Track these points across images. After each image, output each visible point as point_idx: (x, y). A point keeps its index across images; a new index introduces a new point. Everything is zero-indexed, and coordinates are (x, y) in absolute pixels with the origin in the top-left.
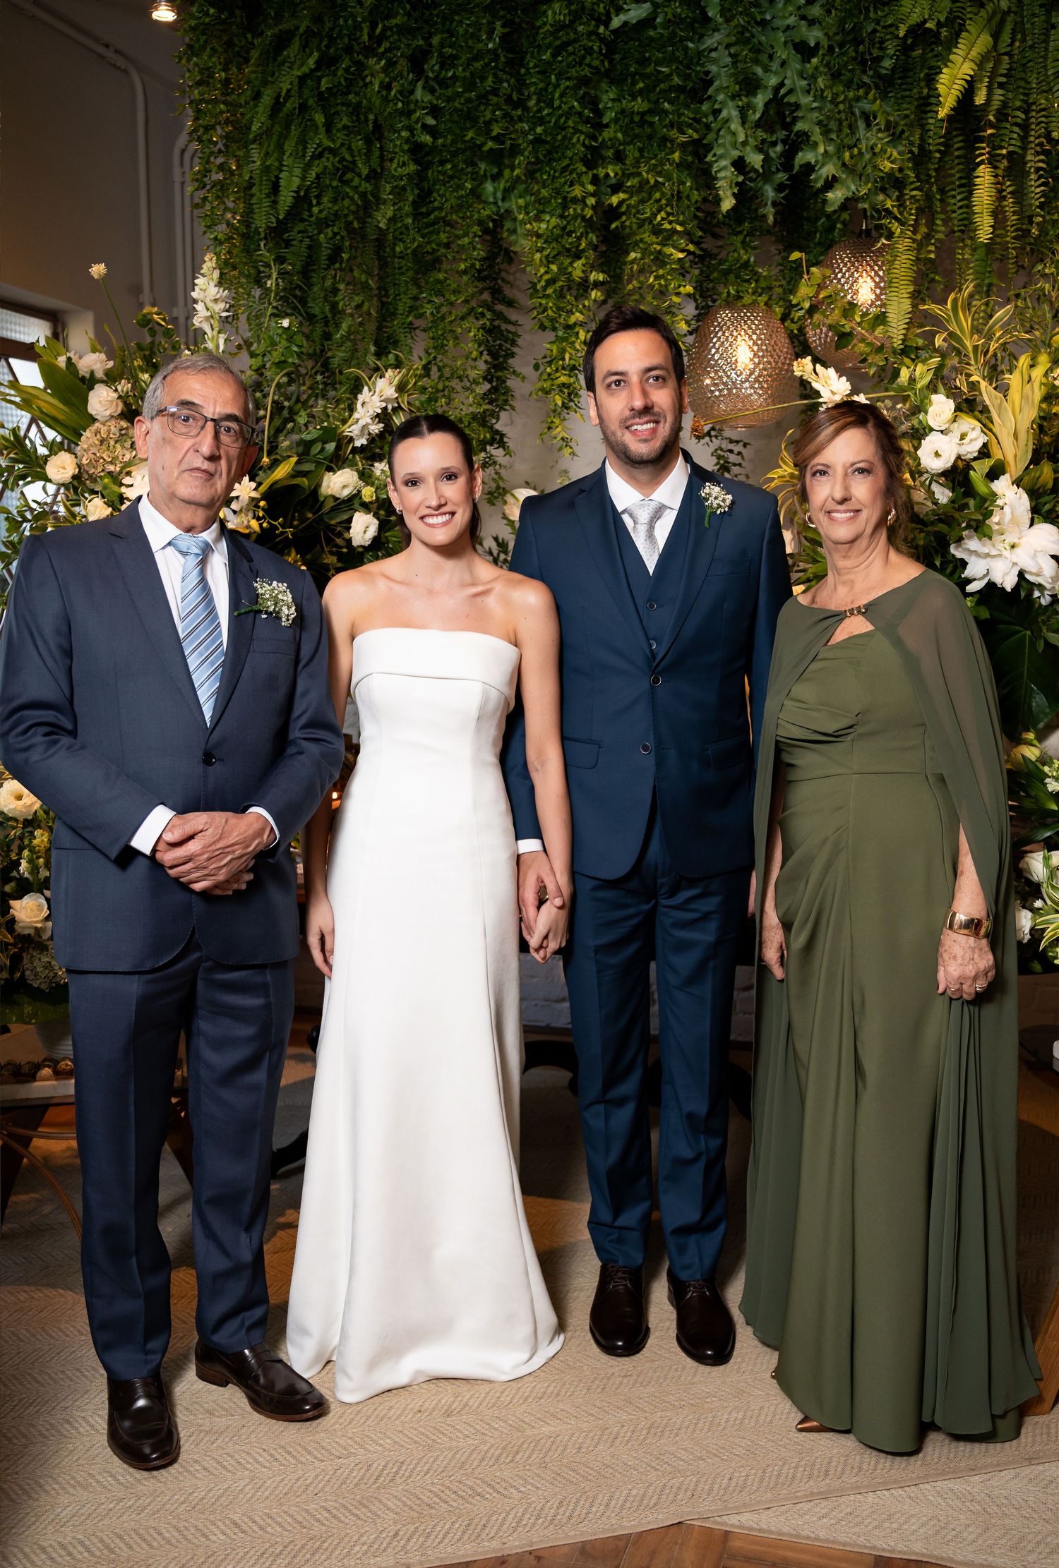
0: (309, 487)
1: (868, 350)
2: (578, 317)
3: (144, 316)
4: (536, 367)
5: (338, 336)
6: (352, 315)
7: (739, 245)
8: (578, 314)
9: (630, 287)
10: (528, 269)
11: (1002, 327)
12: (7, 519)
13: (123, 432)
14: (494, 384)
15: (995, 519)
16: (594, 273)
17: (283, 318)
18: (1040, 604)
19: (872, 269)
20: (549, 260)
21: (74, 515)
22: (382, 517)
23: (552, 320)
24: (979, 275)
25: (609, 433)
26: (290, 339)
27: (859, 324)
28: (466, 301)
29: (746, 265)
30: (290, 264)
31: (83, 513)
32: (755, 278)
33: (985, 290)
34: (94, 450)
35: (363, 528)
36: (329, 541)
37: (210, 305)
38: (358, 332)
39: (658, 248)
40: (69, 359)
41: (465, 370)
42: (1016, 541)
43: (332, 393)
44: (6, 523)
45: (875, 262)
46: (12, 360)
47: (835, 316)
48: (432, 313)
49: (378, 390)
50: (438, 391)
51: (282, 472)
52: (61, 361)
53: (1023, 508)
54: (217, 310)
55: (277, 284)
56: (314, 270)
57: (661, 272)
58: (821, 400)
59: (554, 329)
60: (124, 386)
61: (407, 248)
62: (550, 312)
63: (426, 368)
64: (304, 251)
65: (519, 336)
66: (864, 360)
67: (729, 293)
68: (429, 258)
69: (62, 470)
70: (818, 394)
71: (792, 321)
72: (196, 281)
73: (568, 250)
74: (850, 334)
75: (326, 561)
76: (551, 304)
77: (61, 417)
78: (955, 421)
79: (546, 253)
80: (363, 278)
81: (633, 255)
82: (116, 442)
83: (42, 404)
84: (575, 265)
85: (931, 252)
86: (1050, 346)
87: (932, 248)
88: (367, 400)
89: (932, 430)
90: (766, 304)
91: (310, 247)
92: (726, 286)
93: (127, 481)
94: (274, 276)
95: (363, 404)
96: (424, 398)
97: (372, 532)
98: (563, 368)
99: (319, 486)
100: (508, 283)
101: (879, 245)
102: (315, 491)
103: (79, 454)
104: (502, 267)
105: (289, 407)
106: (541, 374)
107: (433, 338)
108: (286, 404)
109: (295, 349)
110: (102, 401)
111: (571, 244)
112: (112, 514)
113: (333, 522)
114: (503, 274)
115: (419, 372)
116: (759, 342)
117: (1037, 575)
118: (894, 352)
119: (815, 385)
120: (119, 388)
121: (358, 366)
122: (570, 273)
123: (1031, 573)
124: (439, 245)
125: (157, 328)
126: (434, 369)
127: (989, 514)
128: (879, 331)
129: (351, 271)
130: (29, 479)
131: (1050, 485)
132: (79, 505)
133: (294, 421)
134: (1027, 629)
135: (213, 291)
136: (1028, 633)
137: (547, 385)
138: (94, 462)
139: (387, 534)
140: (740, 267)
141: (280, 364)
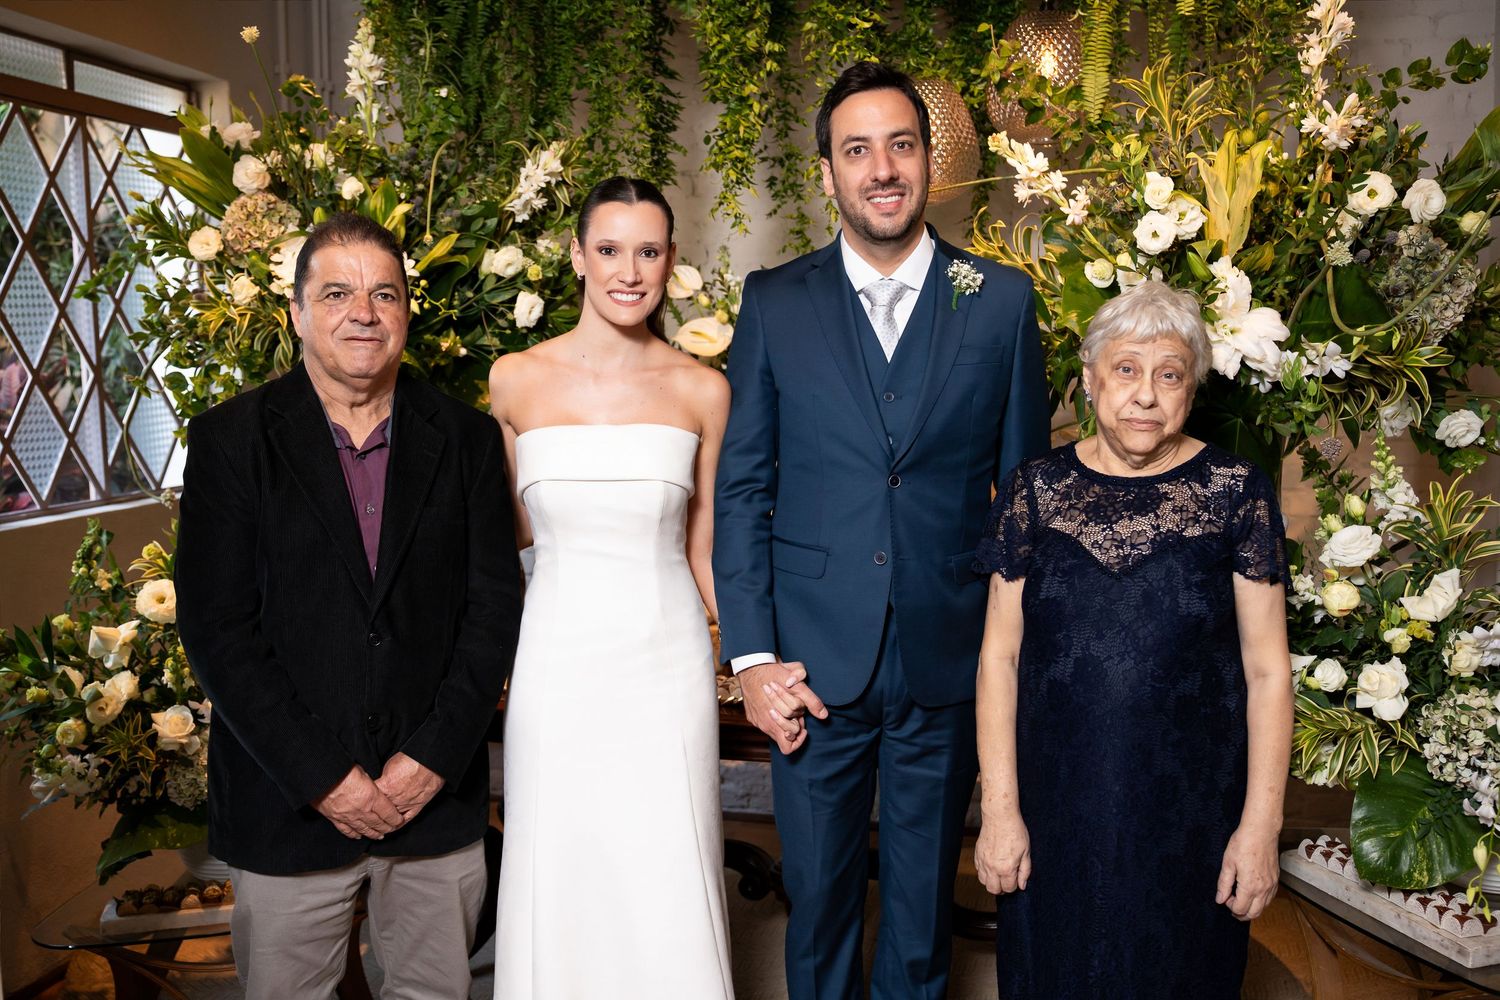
0: (470, 265)
1: (1061, 125)
2: (751, 89)
3: (291, 84)
4: (707, 140)
5: (496, 107)
6: (511, 86)
7: (916, 17)
8: (752, 86)
9: (808, 58)
10: (699, 39)
11: (1198, 104)
12: (145, 298)
13: (271, 206)
14: (656, 158)
15: (1218, 303)
16: (769, 43)
17: (440, 86)
18: (1259, 392)
19: (1059, 42)
20: (722, 30)
21: (218, 294)
22: (547, 297)
23: (725, 91)
24: (1176, 49)
25: (847, 205)
26: (447, 110)
27: (1050, 98)
28: (634, 72)
29: (925, 38)
30: (445, 32)
31: (228, 291)
32: (934, 49)
33: (1178, 66)
34: (239, 225)
35: (528, 309)
36: (490, 321)
37: (365, 72)
38: (516, 104)
39: (842, 17)
40: (214, 129)
41: (633, 143)
42: (1237, 326)
43: (492, 167)
44: (143, 302)
45: (1062, 35)
46: (144, 131)
47: (1027, 90)
48: (598, 85)
49: (541, 163)
50: (604, 164)
51: (441, 249)
52: (205, 131)
53: (1244, 291)
54: (372, 78)
55: (431, 53)
56: (468, 39)
57: (845, 42)
58: (1017, 177)
59: (726, 101)
60: (274, 158)
61: (573, 16)
62: (723, 84)
63: (590, 142)
64: (459, 19)
65: (681, 108)
66: (1059, 134)
67: (909, 64)
68: (591, 26)
69: (206, 247)
70: (1014, 171)
71: (972, 95)
72: (350, 48)
73: (740, 19)
74: (1041, 109)
75: (486, 343)
76: (724, 75)
77: (203, 190)
78: (1171, 201)
79: (717, 22)
80: (523, 47)
81: (809, 25)
82: (264, 217)
83: (182, 176)
84: (748, 35)
85: (1126, 24)
86: (1255, 122)
87: (1126, 20)
88: (531, 174)
89: (1148, 209)
90: (948, 78)
91: (465, 15)
92: (905, 57)
93: (275, 258)
94: (429, 44)
95: (527, 177)
96: (588, 172)
97: (537, 312)
98: (737, 142)
99: (479, 263)
100: (669, 54)
101: (1076, 16)
102: (475, 270)
103: (223, 229)
104: (663, 37)
105: (447, 181)
106: (713, 147)
107: (599, 110)
108: (445, 177)
109: (453, 119)
110: (249, 173)
111: (744, 13)
112: (260, 293)
113: (495, 302)
114: (664, 45)
115: (581, 145)
116: (942, 116)
117: (1260, 362)
118: (1091, 128)
119: (1010, 161)
120: (268, 159)
121: (517, 139)
122: (744, 44)
123: (1253, 360)
124: (604, 12)
125: (303, 97)
126: (598, 142)
127: (1213, 298)
128: (1072, 106)
129: (510, 39)
130: (166, 255)
131: (1267, 268)
132: (224, 283)
133: (454, 194)
134: (1238, 417)
135: (369, 58)
136: (1240, 420)
137: (719, 159)
138: (239, 239)
139: (552, 314)
140: (920, 39)
141: (438, 136)
